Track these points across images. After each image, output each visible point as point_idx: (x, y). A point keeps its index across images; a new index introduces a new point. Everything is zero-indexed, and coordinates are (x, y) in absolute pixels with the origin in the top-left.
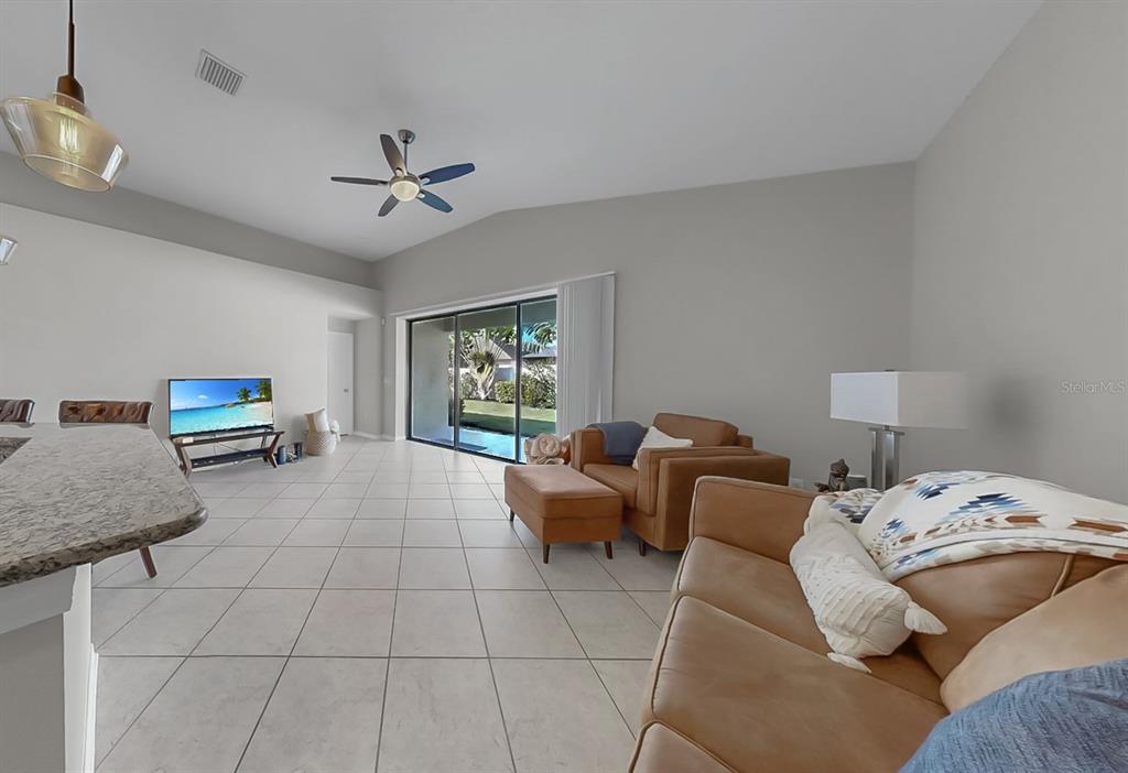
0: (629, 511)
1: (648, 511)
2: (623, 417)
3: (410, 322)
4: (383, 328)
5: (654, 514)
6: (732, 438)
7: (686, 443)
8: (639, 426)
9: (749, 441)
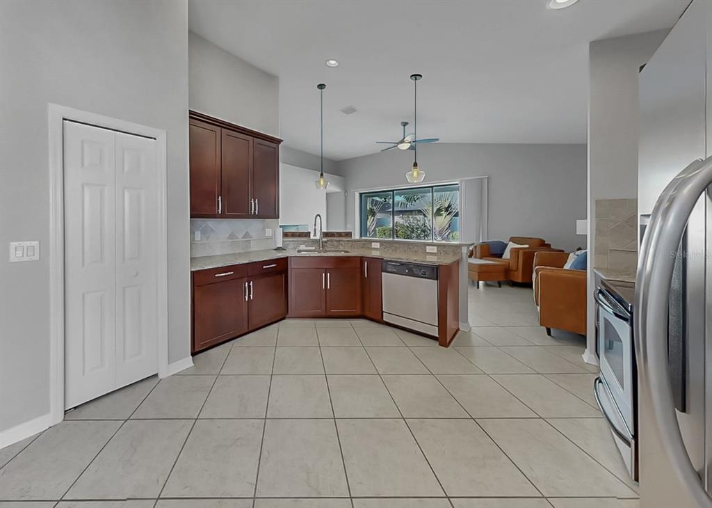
0: (507, 271)
1: (515, 269)
2: (493, 239)
3: (361, 194)
4: (346, 196)
5: (517, 270)
6: (543, 244)
7: (527, 246)
8: (503, 243)
9: (549, 246)
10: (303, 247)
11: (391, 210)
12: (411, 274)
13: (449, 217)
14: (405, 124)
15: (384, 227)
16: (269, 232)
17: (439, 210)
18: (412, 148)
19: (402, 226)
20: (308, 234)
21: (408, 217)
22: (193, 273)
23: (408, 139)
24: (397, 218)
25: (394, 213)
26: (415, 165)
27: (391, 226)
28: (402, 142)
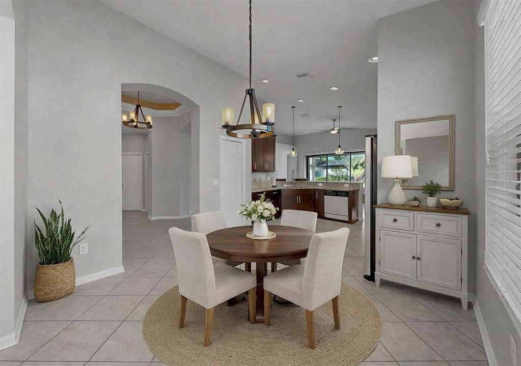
3: (307, 156)
4: (298, 158)
10: (285, 185)
11: (326, 165)
12: (337, 195)
13: (363, 170)
14: (334, 120)
15: (320, 177)
16: (269, 179)
17: (357, 165)
18: (339, 132)
19: (332, 176)
20: (284, 180)
21: (336, 170)
22: (252, 193)
23: (336, 129)
24: (329, 171)
25: (327, 167)
26: (340, 146)
27: (325, 176)
28: (333, 129)
